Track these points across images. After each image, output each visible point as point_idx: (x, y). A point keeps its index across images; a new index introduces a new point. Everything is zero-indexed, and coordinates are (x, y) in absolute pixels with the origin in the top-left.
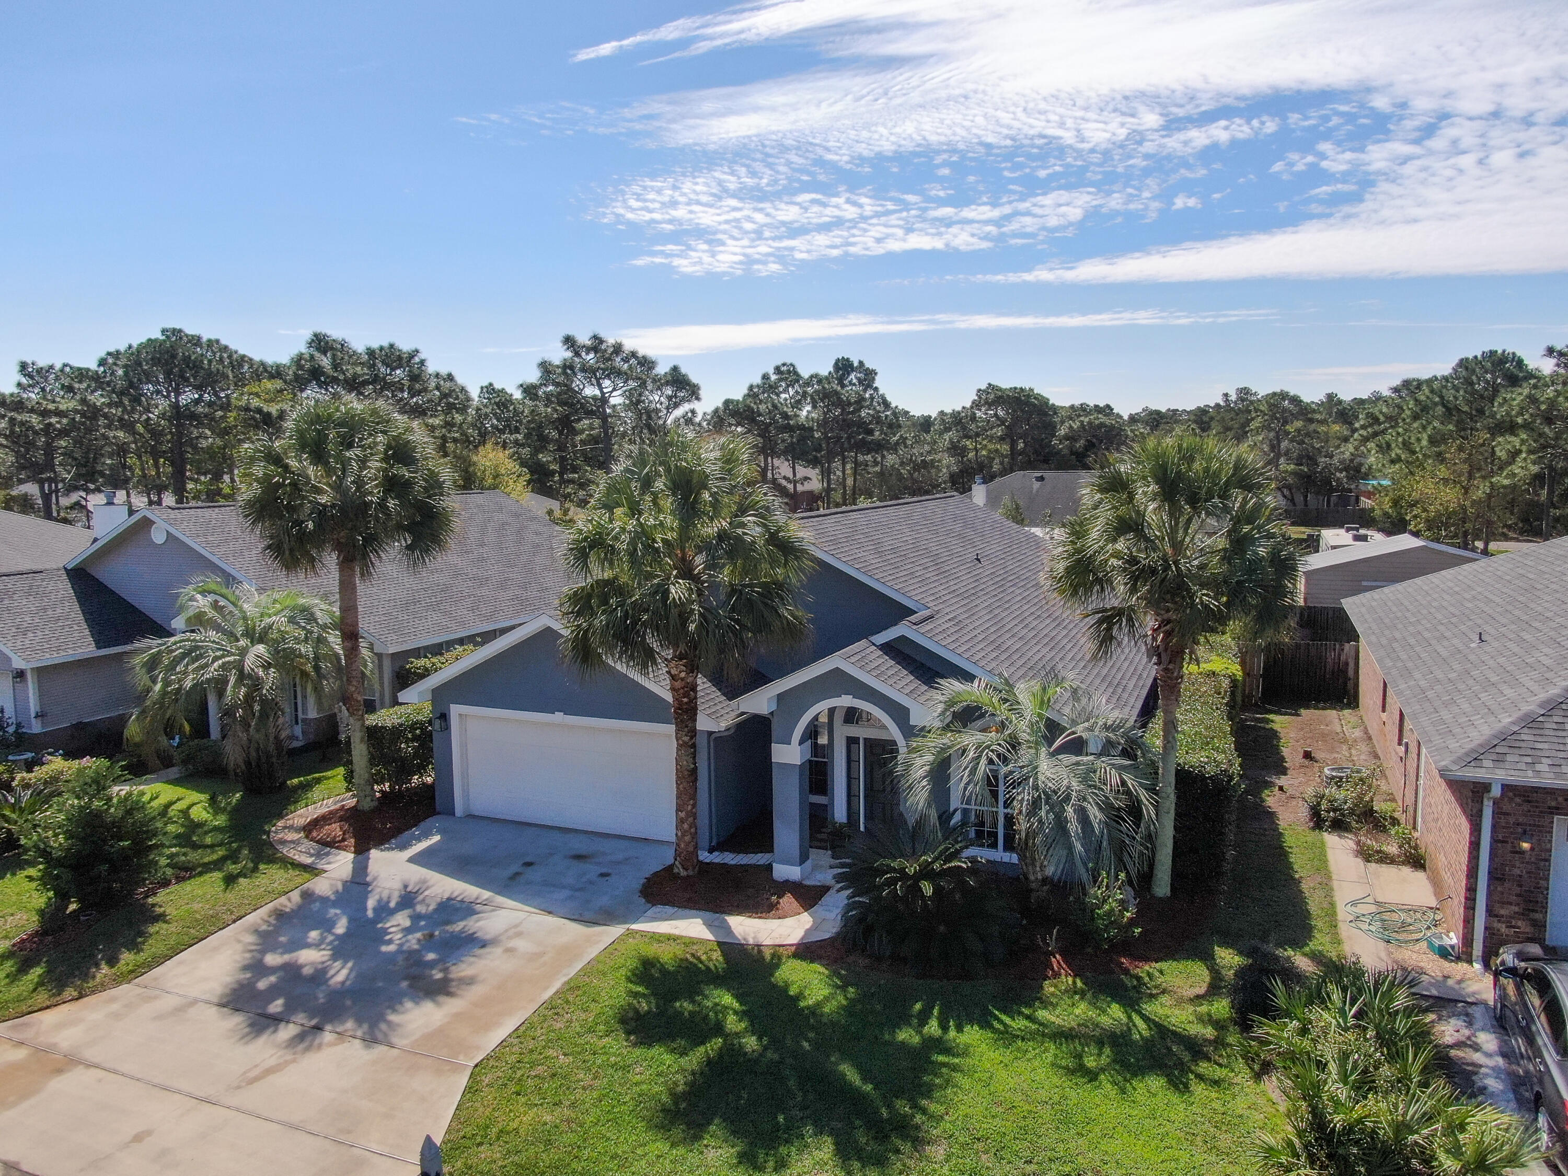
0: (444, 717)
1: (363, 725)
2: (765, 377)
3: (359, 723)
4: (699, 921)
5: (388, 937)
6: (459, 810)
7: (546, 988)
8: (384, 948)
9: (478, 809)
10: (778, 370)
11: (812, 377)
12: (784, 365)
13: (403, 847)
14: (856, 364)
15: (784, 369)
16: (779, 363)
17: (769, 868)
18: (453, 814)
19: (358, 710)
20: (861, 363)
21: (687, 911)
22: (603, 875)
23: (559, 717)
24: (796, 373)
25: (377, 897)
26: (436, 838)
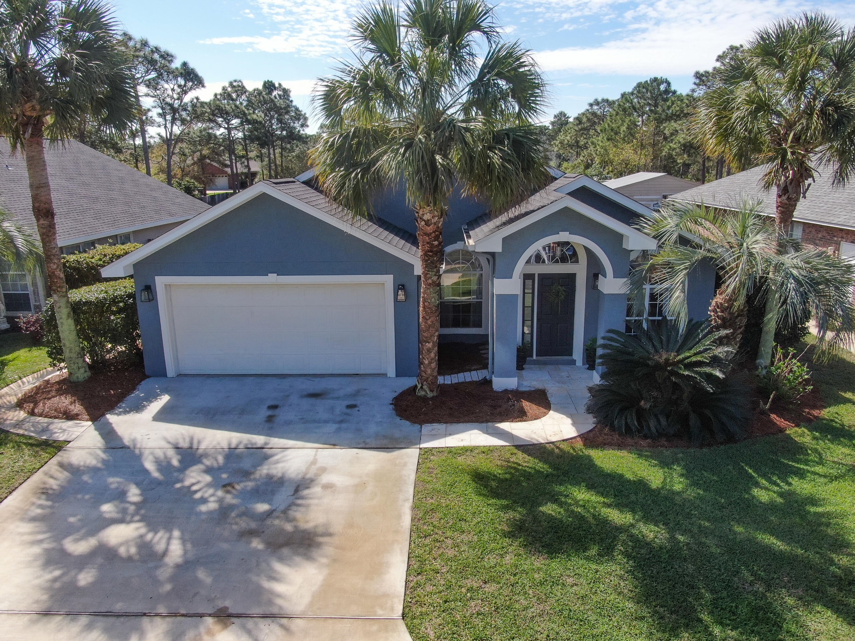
0: (149, 289)
1: (68, 301)
2: (224, 89)
3: (64, 300)
4: (476, 431)
5: (198, 496)
6: (171, 372)
7: (399, 517)
8: (203, 508)
9: (189, 368)
10: (231, 84)
11: (255, 90)
12: (235, 81)
13: (138, 408)
14: (277, 85)
15: (235, 84)
16: (232, 80)
17: (487, 382)
18: (165, 375)
19: (61, 287)
20: (280, 85)
21: (461, 426)
22: (349, 407)
23: (272, 278)
24: (243, 87)
25: (151, 458)
26: (165, 398)
